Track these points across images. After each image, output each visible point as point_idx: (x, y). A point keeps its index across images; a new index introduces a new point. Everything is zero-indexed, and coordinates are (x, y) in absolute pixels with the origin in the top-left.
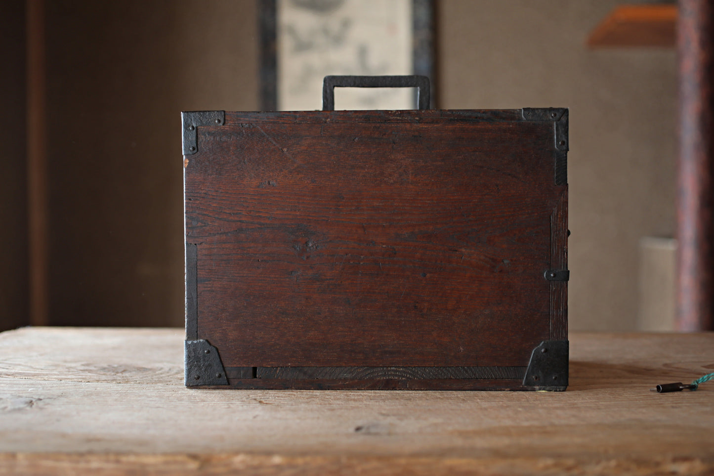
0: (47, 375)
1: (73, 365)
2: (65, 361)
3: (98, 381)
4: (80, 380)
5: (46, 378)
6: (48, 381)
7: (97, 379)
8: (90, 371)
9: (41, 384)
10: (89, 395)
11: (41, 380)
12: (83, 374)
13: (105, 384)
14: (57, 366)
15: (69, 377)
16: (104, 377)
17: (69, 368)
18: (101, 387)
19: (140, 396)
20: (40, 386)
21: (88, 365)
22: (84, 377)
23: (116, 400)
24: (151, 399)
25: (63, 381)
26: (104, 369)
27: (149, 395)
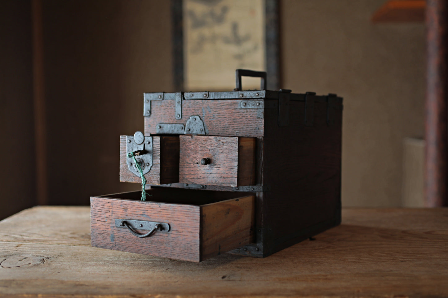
0: (51, 241)
1: (65, 233)
2: (61, 231)
3: (80, 245)
4: (70, 244)
5: (50, 243)
6: (51, 245)
7: (80, 244)
8: (75, 238)
9: (48, 247)
10: (75, 255)
11: (48, 244)
12: (71, 240)
13: (84, 247)
14: (56, 234)
15: (64, 242)
16: (83, 242)
17: (63, 236)
18: (81, 249)
19: (103, 255)
20: (48, 249)
21: (74, 233)
22: (72, 242)
23: (90, 258)
24: (110, 257)
25: (60, 245)
26: (83, 236)
27: (109, 254)
